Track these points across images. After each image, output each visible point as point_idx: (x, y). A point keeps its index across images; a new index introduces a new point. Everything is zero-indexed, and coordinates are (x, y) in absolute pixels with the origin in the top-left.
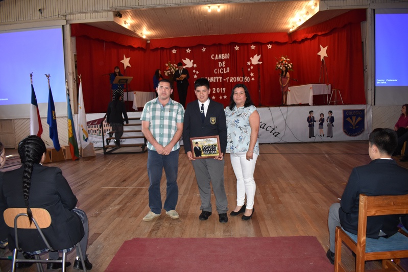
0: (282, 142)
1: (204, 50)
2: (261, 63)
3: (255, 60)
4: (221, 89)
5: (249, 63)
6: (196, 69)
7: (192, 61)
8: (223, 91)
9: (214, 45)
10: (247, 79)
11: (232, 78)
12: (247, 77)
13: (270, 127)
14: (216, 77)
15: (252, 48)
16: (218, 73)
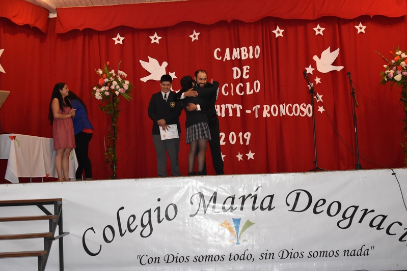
1: (195, 36)
2: (339, 68)
3: (326, 62)
4: (241, 134)
5: (310, 70)
7: (165, 64)
8: (245, 141)
9: (222, 24)
10: (306, 110)
11: (267, 108)
12: (305, 106)
13: (397, 224)
14: (227, 105)
15: (317, 33)
16: (233, 94)
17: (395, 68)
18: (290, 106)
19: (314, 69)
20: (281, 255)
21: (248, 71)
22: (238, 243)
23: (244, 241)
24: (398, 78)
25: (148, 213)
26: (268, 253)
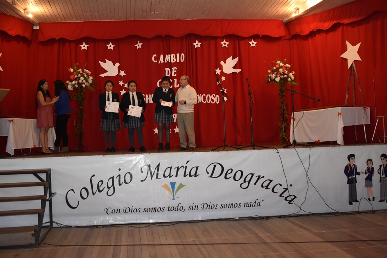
0: (302, 213)
1: (139, 45)
2: (238, 71)
3: (229, 66)
5: (218, 71)
6: (124, 79)
7: (117, 65)
9: (159, 37)
12: (214, 96)
15: (224, 46)
17: (276, 72)
18: (204, 96)
19: (221, 71)
20: (202, 207)
21: (176, 71)
22: (174, 199)
23: (178, 197)
24: (278, 79)
25: (111, 179)
26: (194, 205)
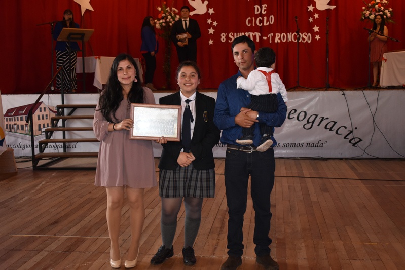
0: (365, 156)
2: (333, 7)
3: (323, 2)
5: (311, 8)
6: (213, 17)
7: (206, 2)
10: (306, 37)
11: (278, 36)
12: (306, 34)
13: (343, 127)
14: (249, 33)
16: (254, 25)
17: (371, 9)
18: (295, 35)
19: (313, 7)
21: (265, 8)
24: (372, 17)
